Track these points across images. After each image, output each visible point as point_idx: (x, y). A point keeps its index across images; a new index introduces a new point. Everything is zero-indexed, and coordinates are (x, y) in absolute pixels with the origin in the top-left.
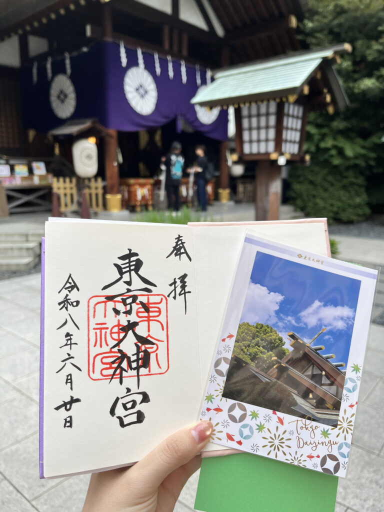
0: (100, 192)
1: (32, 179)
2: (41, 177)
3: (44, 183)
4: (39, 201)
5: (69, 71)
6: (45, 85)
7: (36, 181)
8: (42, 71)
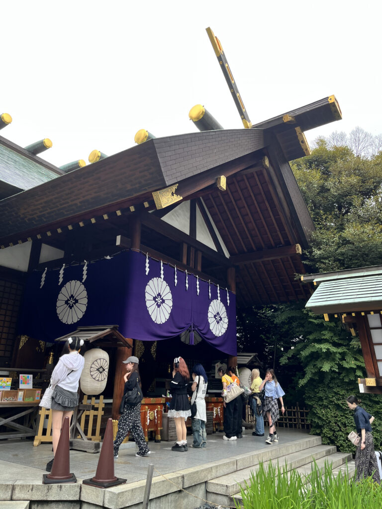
0: (100, 413)
1: (16, 395)
2: (27, 393)
3: (29, 400)
4: (17, 426)
5: (85, 277)
6: (54, 289)
7: (20, 398)
8: (53, 276)
